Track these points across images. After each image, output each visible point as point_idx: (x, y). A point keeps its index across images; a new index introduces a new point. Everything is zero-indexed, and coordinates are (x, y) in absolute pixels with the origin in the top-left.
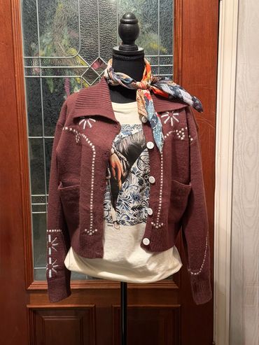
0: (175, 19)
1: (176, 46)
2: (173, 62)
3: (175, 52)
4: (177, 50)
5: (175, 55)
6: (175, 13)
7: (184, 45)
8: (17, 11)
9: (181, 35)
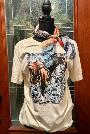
0: (74, 6)
1: (75, 18)
2: (73, 25)
3: (74, 21)
4: (75, 20)
5: (74, 22)
6: (74, 3)
7: (79, 18)
8: (3, 6)
9: (77, 13)
